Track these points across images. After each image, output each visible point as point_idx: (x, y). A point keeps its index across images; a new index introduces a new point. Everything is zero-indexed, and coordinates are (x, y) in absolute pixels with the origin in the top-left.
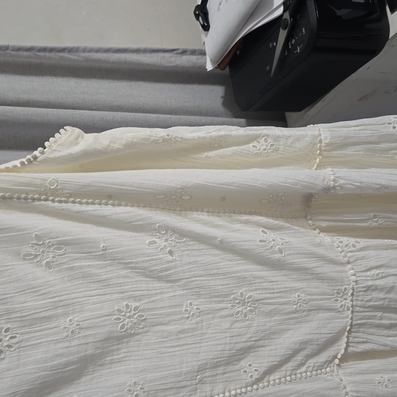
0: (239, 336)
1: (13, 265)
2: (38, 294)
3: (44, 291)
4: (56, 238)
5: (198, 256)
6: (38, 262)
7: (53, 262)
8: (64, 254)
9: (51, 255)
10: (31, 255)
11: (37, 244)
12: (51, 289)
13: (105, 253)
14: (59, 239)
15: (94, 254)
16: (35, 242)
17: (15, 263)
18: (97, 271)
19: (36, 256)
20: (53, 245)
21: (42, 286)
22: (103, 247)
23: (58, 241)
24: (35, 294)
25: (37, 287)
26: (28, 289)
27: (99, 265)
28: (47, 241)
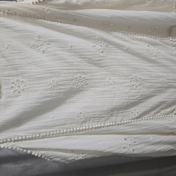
0: (133, 96)
1: (26, 50)
2: (37, 66)
3: (40, 65)
4: (48, 38)
5: (116, 55)
6: (38, 50)
7: (46, 50)
8: (51, 47)
9: (45, 47)
10: (35, 45)
11: (38, 40)
12: (44, 64)
13: (71, 49)
14: (50, 39)
15: (66, 48)
16: (37, 39)
17: (27, 49)
18: (67, 57)
19: (38, 46)
20: (46, 42)
21: (39, 62)
22: (71, 45)
23: (49, 40)
24: (36, 66)
25: (37, 62)
26: (33, 63)
27: (68, 54)
28: (44, 39)
